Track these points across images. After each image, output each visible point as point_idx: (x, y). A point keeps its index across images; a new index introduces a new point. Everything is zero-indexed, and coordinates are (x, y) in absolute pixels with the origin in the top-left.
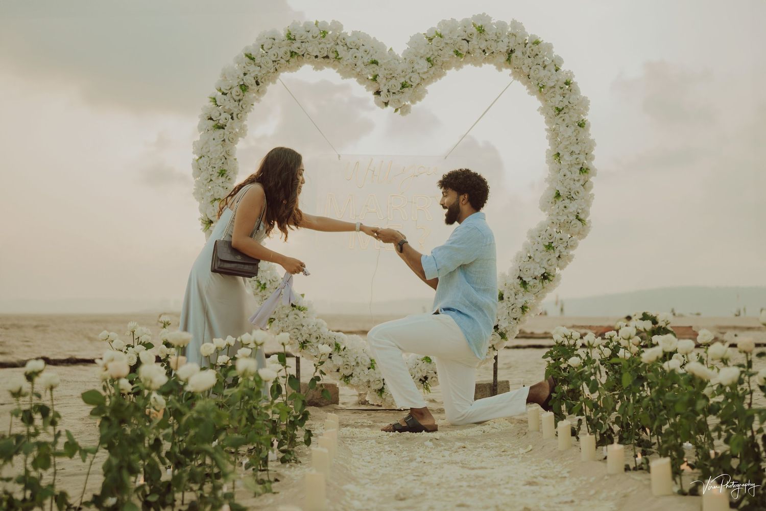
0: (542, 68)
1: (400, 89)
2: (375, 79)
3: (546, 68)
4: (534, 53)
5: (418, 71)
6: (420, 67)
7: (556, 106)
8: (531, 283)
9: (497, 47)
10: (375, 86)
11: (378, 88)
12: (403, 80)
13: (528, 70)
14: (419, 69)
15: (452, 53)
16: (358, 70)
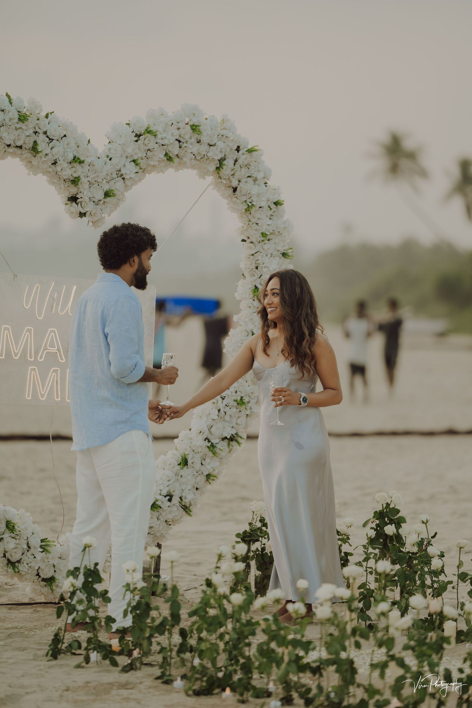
0: (253, 183)
1: (104, 198)
2: (75, 181)
3: (257, 182)
4: (246, 162)
5: (124, 176)
6: (128, 172)
7: (263, 231)
8: (219, 446)
9: (208, 152)
10: (73, 190)
11: (75, 193)
12: (106, 187)
13: (237, 183)
14: (126, 174)
15: (162, 156)
16: (59, 168)
